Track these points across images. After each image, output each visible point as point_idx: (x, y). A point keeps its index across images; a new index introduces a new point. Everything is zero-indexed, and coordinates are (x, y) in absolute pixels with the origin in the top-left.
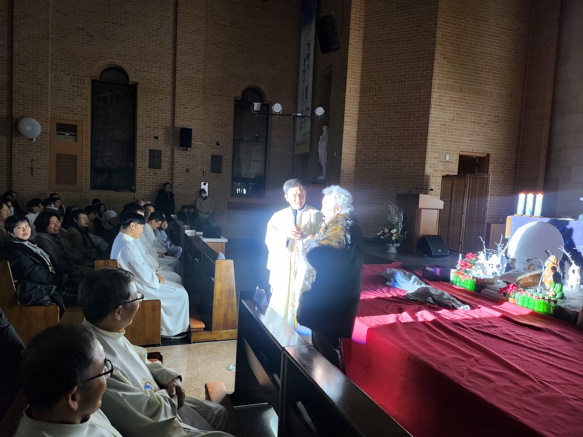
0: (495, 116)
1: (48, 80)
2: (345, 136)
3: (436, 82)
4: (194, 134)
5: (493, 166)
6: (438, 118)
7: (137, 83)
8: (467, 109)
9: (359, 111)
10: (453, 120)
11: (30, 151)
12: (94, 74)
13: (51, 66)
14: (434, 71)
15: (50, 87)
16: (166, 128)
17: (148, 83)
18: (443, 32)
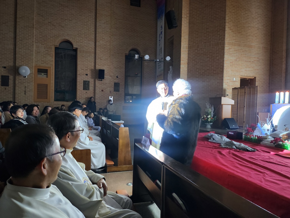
0: (258, 58)
1: (33, 47)
2: (181, 70)
3: (226, 41)
4: (105, 72)
6: (229, 59)
7: (77, 48)
8: (243, 54)
9: (188, 58)
10: (236, 60)
11: (24, 83)
12: (56, 44)
13: (35, 41)
14: (225, 36)
15: (34, 51)
16: (91, 70)
17: (82, 48)
18: (229, 17)
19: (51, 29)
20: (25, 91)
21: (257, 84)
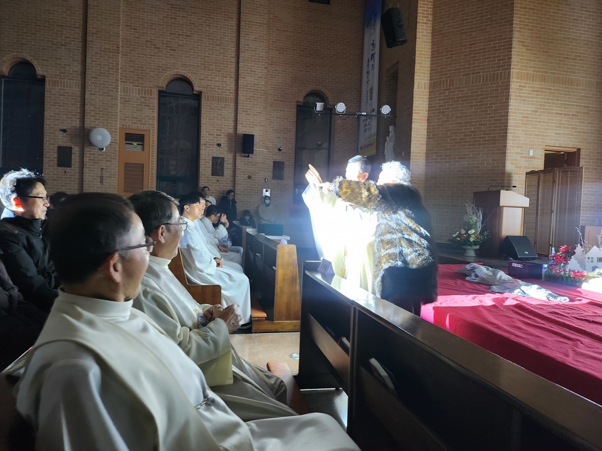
0: (585, 107)
1: (118, 91)
2: (414, 134)
3: (514, 71)
4: (256, 140)
5: (585, 162)
6: (519, 110)
7: (201, 92)
8: (552, 99)
9: (429, 107)
10: (536, 112)
11: (101, 160)
12: (160, 85)
13: (121, 79)
14: (512, 60)
15: (119, 99)
16: (229, 135)
17: (211, 91)
18: (521, 18)
19: (150, 55)
20: (102, 178)
21: (582, 163)
